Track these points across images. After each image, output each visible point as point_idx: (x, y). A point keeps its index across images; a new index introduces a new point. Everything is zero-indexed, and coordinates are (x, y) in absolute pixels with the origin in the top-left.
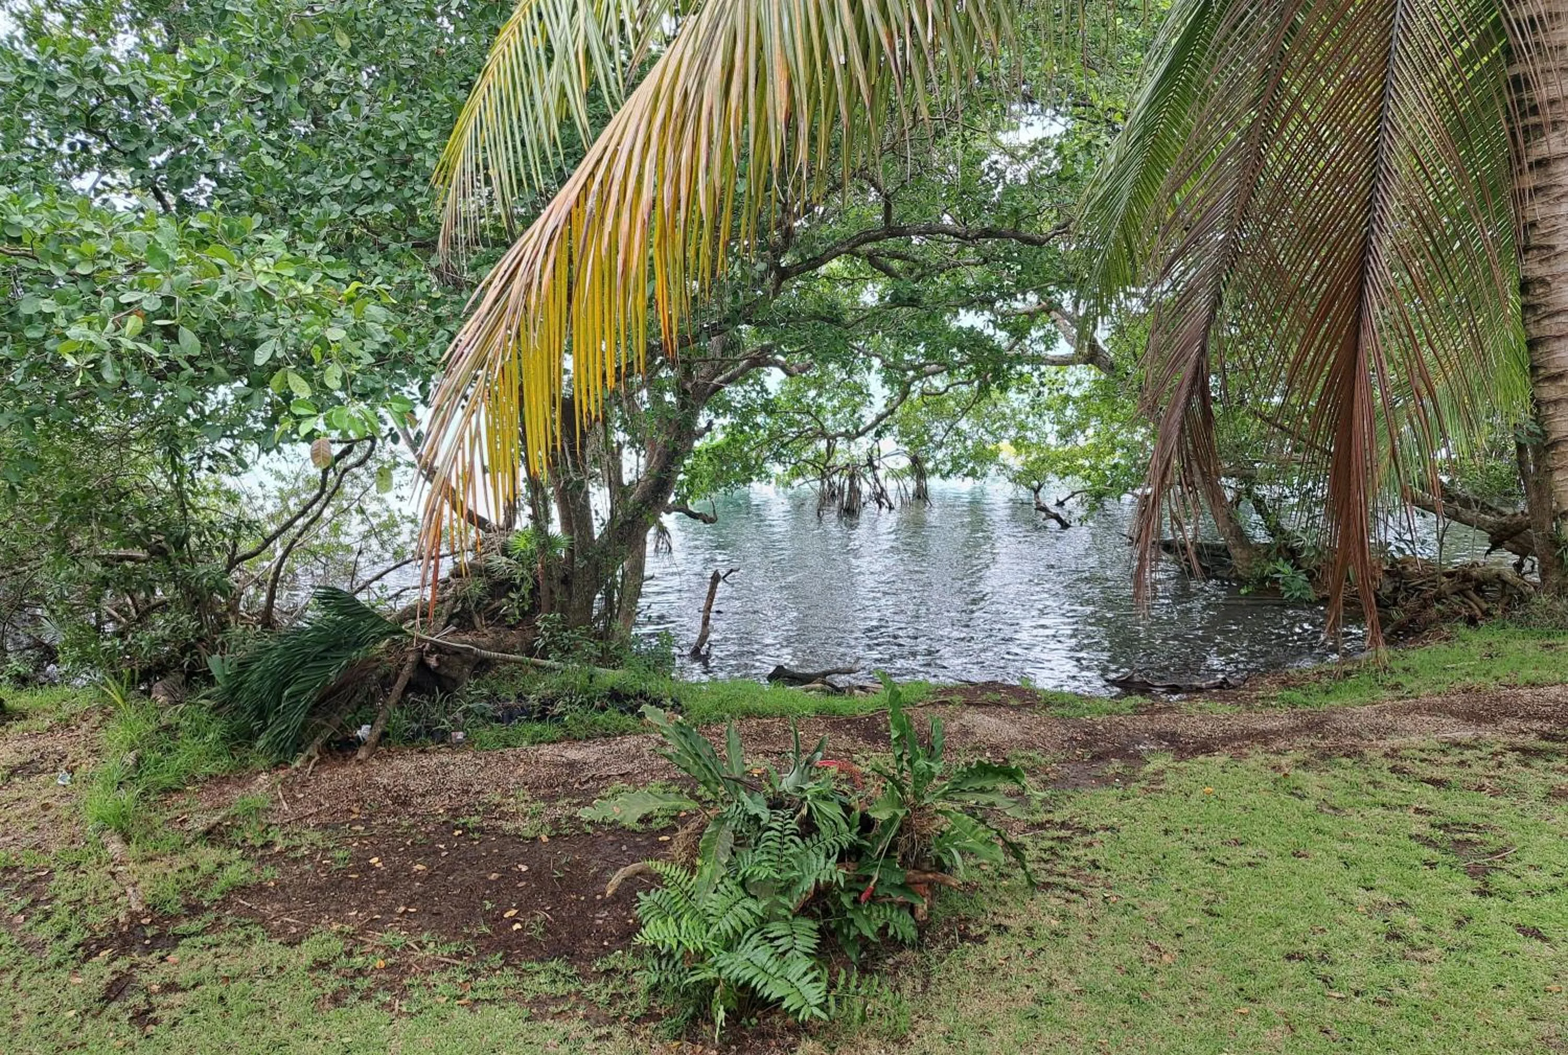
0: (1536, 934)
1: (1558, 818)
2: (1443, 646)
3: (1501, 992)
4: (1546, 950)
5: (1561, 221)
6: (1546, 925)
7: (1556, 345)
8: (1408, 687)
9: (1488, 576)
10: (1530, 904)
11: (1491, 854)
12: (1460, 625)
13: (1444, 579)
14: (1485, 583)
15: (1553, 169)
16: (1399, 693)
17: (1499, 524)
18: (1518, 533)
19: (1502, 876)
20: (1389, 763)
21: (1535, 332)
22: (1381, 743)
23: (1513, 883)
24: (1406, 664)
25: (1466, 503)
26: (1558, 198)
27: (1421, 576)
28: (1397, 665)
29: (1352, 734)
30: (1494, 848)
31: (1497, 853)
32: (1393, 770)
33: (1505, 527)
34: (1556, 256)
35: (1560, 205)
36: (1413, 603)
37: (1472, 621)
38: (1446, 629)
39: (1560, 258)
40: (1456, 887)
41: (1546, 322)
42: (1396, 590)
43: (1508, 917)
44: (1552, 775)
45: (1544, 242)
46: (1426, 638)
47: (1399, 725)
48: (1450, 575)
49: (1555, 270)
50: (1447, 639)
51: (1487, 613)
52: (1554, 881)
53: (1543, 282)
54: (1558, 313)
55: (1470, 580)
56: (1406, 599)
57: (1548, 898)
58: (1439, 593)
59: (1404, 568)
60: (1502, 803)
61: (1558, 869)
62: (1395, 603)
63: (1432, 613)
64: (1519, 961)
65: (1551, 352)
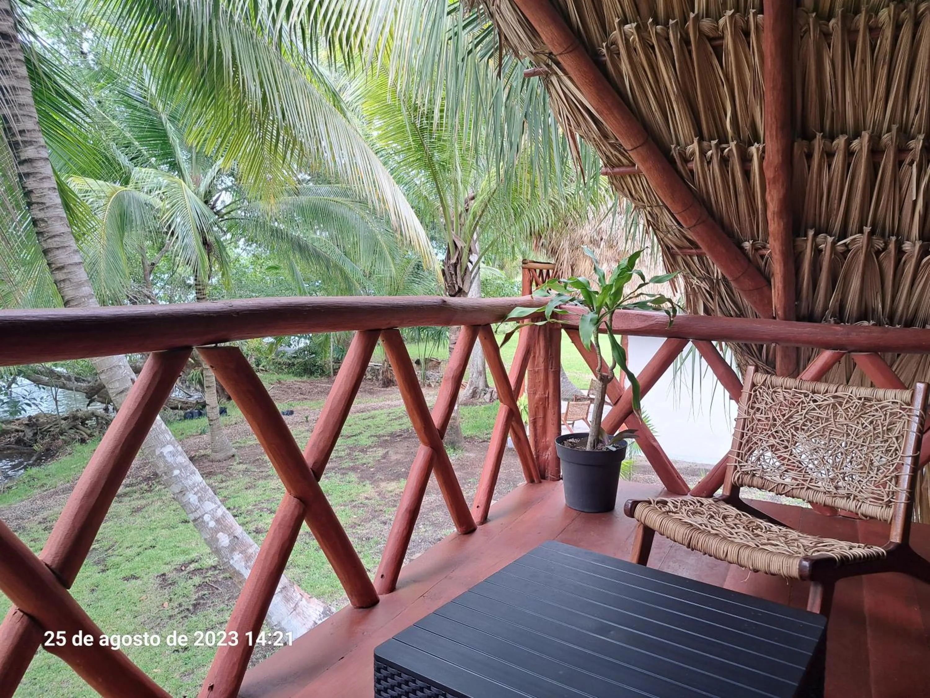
0: (134, 577)
1: (138, 521)
2: (68, 458)
3: (118, 612)
4: (139, 582)
5: (44, 191)
6: (137, 571)
7: (57, 252)
8: (49, 484)
9: (87, 414)
10: (129, 565)
11: (106, 551)
12: (77, 444)
13: (63, 422)
14: (87, 419)
15: (34, 165)
16: (44, 489)
17: (89, 387)
18: (100, 390)
19: (113, 558)
20: (43, 526)
21: (45, 246)
22: (36, 518)
23: (118, 559)
24: (47, 472)
25: (69, 379)
26: (41, 179)
27: (48, 423)
28: (42, 475)
29: (17, 519)
30: (107, 547)
31: (110, 549)
32: (45, 529)
33: (92, 388)
34: (47, 207)
35: (43, 182)
36: (47, 440)
37: (83, 441)
38: (68, 448)
39: (49, 209)
40: (89, 574)
41: (49, 241)
42: (35, 434)
43: (118, 576)
44: (133, 502)
45: (39, 200)
46: (58, 456)
47: (46, 505)
48: (65, 419)
49: (48, 215)
50: (70, 454)
51: (91, 436)
52: (139, 550)
53: (43, 220)
54: (54, 236)
55: (77, 419)
56: (43, 438)
57: (137, 559)
58: (61, 430)
59: (37, 420)
60: (109, 524)
61: (139, 544)
62: (36, 441)
63: (59, 443)
64: (126, 593)
65: (55, 256)
